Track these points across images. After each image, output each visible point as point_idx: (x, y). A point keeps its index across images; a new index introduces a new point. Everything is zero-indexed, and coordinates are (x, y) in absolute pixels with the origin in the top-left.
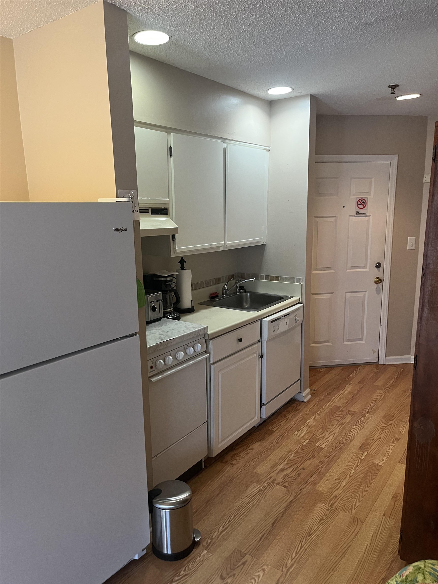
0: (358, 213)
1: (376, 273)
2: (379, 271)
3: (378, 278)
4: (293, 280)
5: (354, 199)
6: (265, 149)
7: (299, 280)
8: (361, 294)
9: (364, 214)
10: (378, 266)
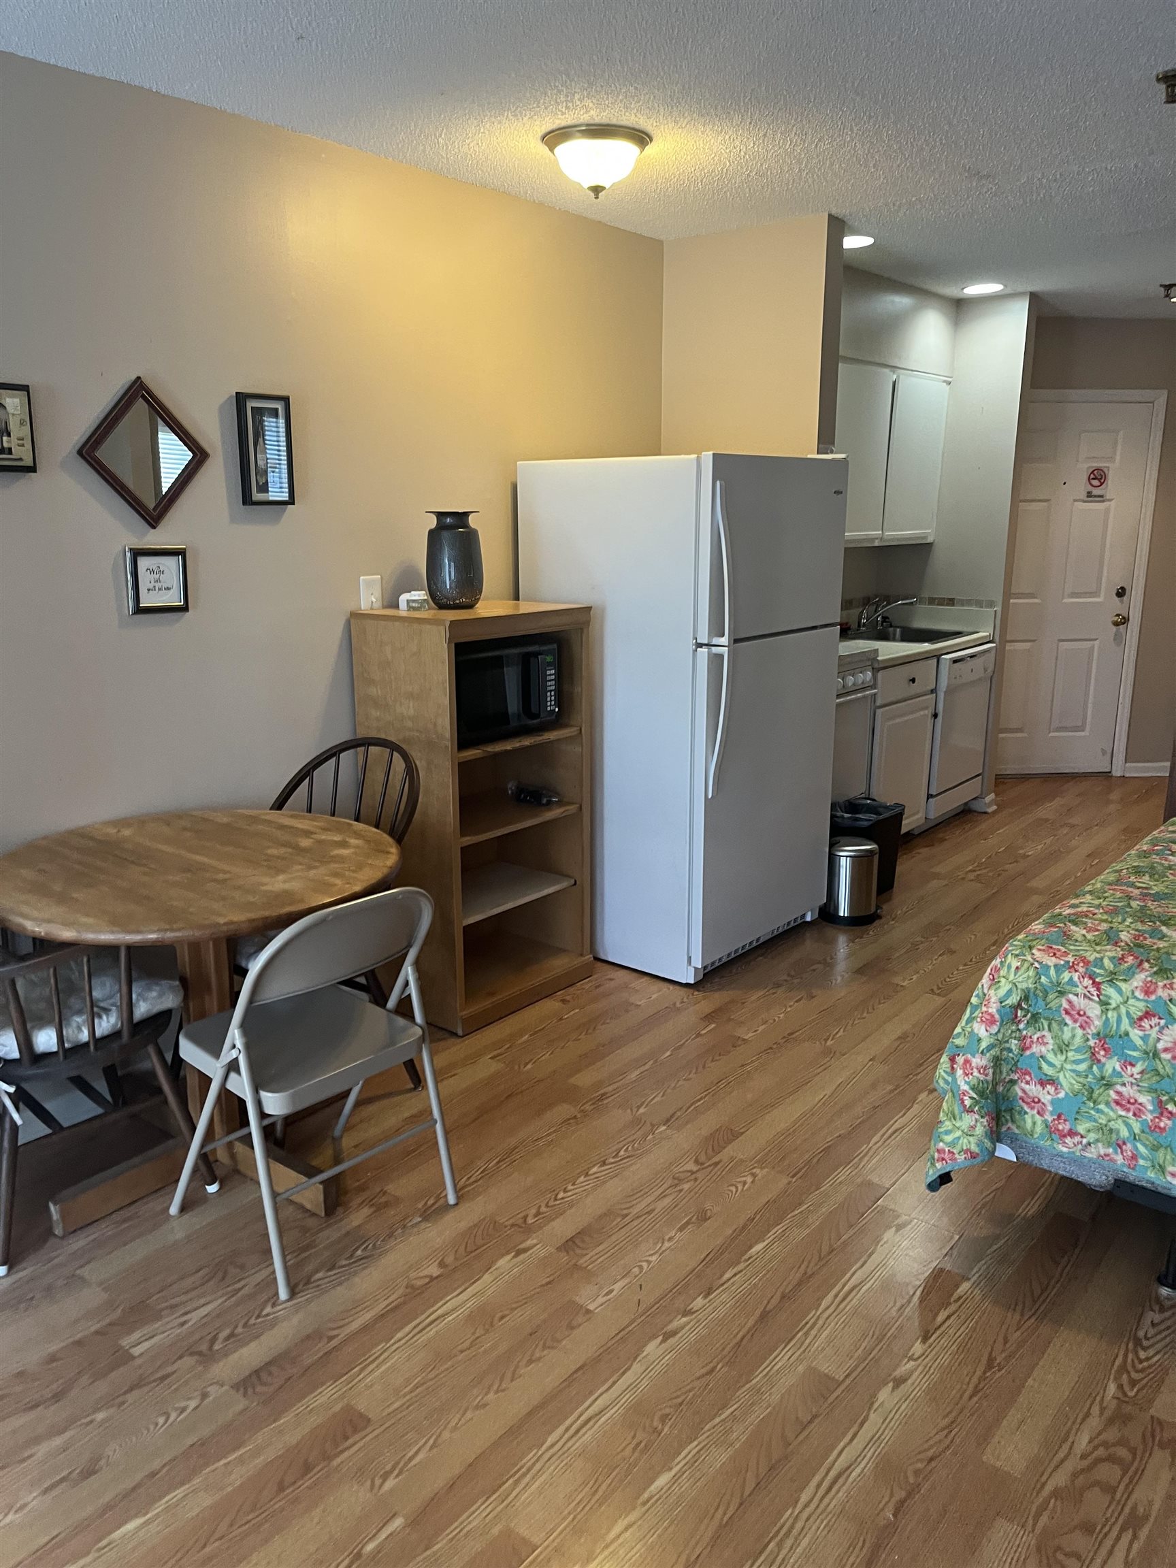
0: (1089, 495)
1: (1117, 605)
2: (1122, 602)
3: (1118, 615)
4: (979, 603)
5: (1084, 468)
6: (945, 381)
7: (991, 604)
8: (1089, 644)
9: (1102, 496)
10: (1121, 593)
